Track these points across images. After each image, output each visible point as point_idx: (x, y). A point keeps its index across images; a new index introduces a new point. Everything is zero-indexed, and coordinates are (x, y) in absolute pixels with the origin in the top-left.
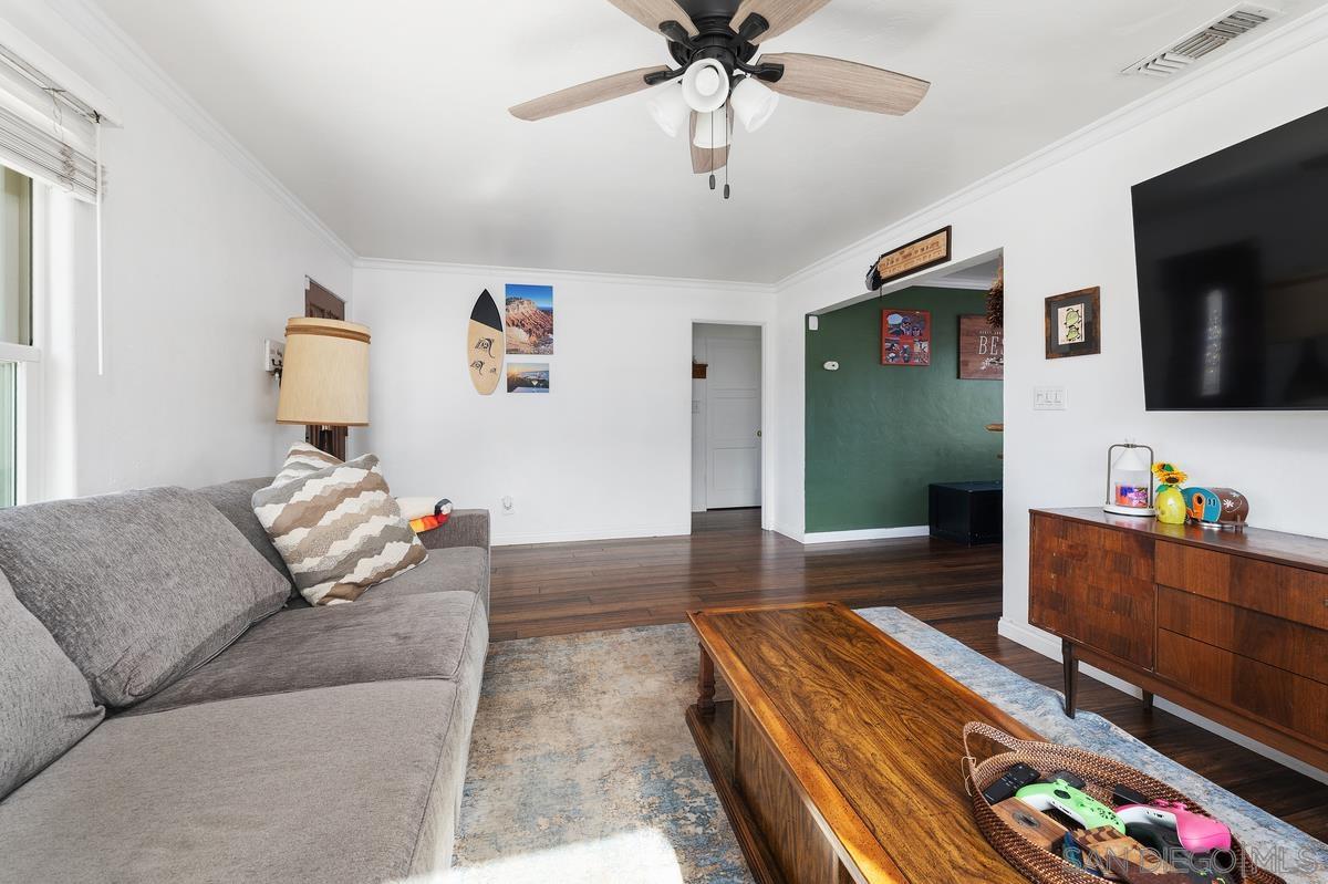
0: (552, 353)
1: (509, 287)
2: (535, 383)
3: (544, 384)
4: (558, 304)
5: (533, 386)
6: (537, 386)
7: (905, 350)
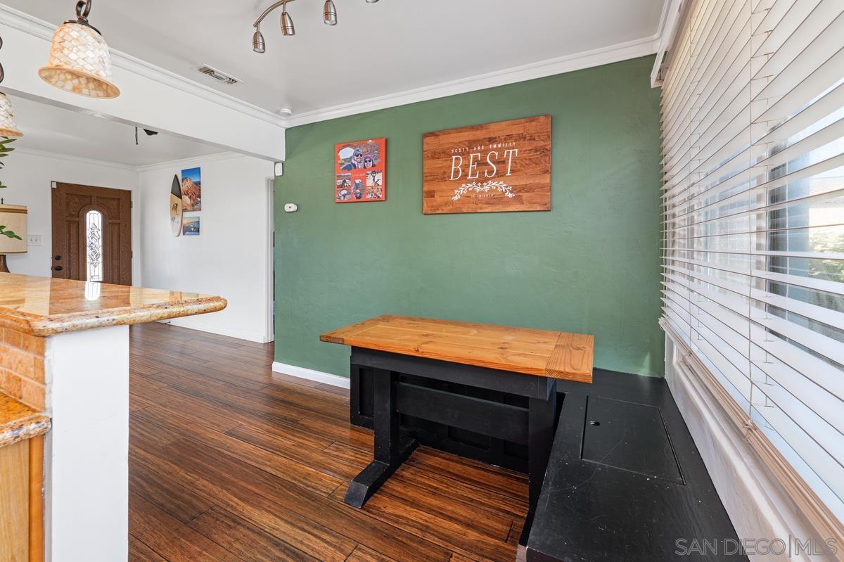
0: (200, 210)
1: (183, 171)
2: (192, 229)
3: (197, 230)
4: (205, 179)
5: (191, 231)
6: (193, 231)
7: (357, 186)
